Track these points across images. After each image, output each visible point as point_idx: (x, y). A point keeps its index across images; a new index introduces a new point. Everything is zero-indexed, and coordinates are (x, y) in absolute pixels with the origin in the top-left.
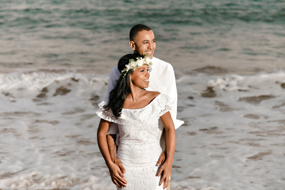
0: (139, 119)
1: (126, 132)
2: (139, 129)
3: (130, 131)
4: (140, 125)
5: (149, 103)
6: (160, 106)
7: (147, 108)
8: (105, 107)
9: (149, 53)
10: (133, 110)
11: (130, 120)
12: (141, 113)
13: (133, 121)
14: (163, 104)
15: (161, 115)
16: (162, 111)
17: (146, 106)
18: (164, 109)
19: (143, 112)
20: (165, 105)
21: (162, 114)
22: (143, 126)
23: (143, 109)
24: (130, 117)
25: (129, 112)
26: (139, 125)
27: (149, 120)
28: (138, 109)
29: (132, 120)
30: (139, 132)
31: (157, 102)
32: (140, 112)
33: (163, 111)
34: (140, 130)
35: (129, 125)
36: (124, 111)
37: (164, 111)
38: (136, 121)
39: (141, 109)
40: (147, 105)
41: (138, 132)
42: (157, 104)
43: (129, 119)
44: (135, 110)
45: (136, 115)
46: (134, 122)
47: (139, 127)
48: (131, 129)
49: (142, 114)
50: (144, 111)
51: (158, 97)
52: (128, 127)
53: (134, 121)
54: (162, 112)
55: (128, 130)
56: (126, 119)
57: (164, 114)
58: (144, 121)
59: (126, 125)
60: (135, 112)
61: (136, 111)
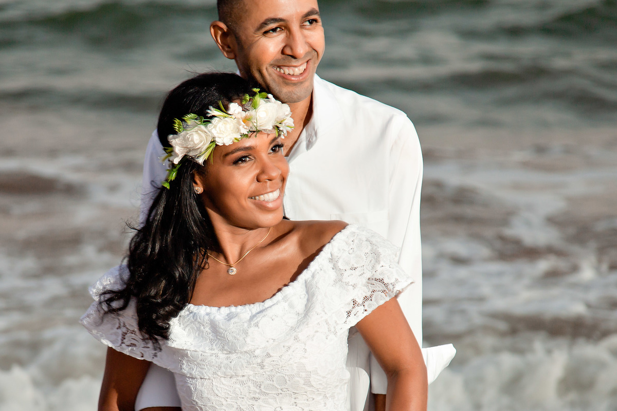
0: (246, 349)
1: (200, 403)
2: (253, 388)
3: (213, 398)
4: (251, 373)
5: (294, 279)
6: (347, 284)
7: (285, 299)
8: (108, 296)
9: (291, 73)
10: (225, 311)
11: (208, 352)
12: (252, 323)
13: (222, 356)
14: (358, 272)
15: (353, 321)
16: (354, 302)
17: (279, 290)
18: (368, 294)
19: (263, 321)
20: (368, 275)
21: (361, 316)
22: (271, 378)
23: (268, 303)
24: (211, 341)
25: (207, 317)
26: (248, 372)
27: (292, 349)
28: (247, 307)
29: (216, 351)
30: (255, 403)
31: (331, 265)
32: (252, 317)
33: (360, 301)
34: (257, 396)
35: (208, 373)
36: (188, 315)
37: (366, 303)
38: (233, 356)
39: (257, 305)
40: (286, 285)
41: (251, 402)
42: (332, 275)
43: (207, 348)
44: (233, 309)
45: (231, 329)
46: (226, 362)
47: (250, 384)
48: (217, 392)
49: (260, 325)
50: (270, 313)
51: (336, 246)
52: (206, 382)
53: (227, 358)
54: (357, 308)
55: (205, 395)
56: (193, 349)
57: (366, 314)
58: (268, 355)
59: (193, 372)
60: (230, 317)
61: (237, 315)
